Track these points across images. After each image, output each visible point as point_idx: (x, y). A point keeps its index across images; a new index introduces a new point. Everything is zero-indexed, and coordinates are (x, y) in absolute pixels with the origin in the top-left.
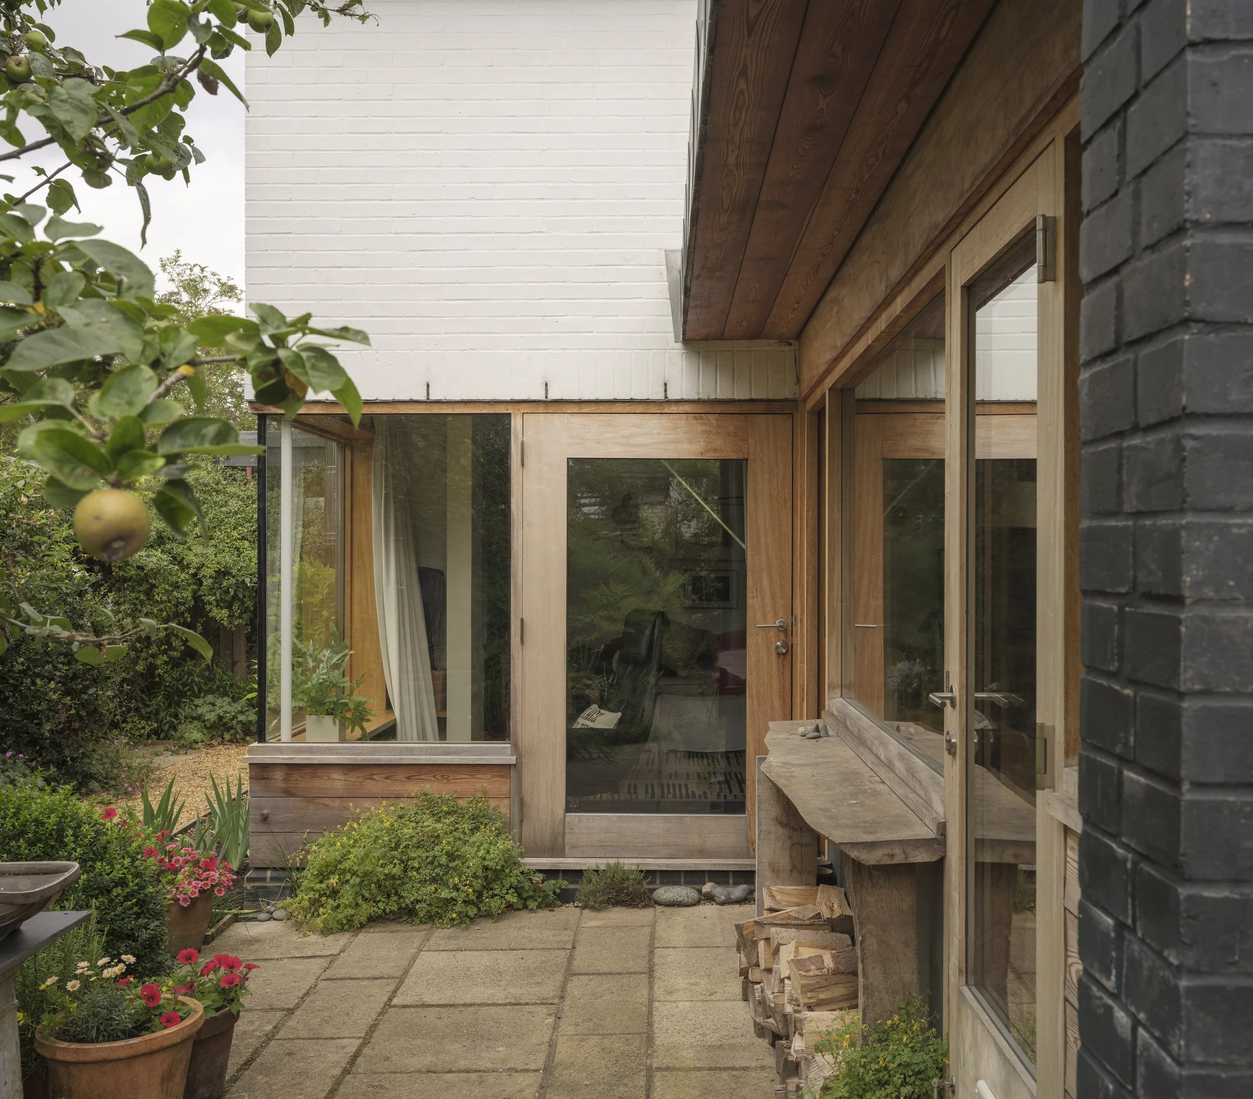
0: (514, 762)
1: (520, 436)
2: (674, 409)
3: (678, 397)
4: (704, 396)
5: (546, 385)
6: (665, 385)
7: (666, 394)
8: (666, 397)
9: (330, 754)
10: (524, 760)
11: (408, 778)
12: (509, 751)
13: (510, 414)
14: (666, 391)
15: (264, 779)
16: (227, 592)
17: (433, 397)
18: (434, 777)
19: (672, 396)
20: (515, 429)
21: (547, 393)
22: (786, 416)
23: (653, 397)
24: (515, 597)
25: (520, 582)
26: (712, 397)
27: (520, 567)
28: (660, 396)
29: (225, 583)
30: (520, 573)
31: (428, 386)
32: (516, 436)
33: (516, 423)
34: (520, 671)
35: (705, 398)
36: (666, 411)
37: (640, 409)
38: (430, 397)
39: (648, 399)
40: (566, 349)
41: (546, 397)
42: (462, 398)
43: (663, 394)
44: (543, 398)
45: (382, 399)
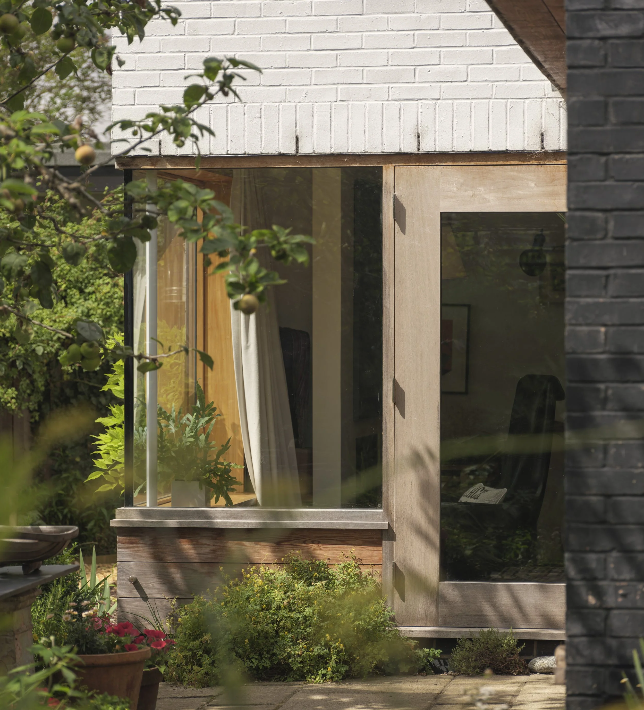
0: (386, 528)
1: (392, 189)
2: (551, 160)
3: (555, 149)
5: (418, 137)
6: (542, 135)
7: (543, 145)
8: (543, 148)
9: (199, 518)
10: (396, 525)
12: (381, 517)
13: (381, 168)
14: (542, 141)
15: (132, 543)
16: (13, 364)
17: (302, 151)
18: (304, 542)
19: (549, 147)
20: (386, 183)
21: (419, 145)
23: (527, 149)
24: (387, 356)
25: (392, 342)
27: (392, 326)
28: (537, 148)
29: (11, 354)
30: (392, 331)
31: (297, 139)
32: (388, 190)
33: (388, 177)
34: (392, 434)
36: (543, 163)
37: (516, 160)
38: (299, 151)
39: (524, 150)
40: (439, 99)
41: (419, 149)
42: (332, 151)
43: (540, 145)
44: (415, 151)
45: (250, 153)
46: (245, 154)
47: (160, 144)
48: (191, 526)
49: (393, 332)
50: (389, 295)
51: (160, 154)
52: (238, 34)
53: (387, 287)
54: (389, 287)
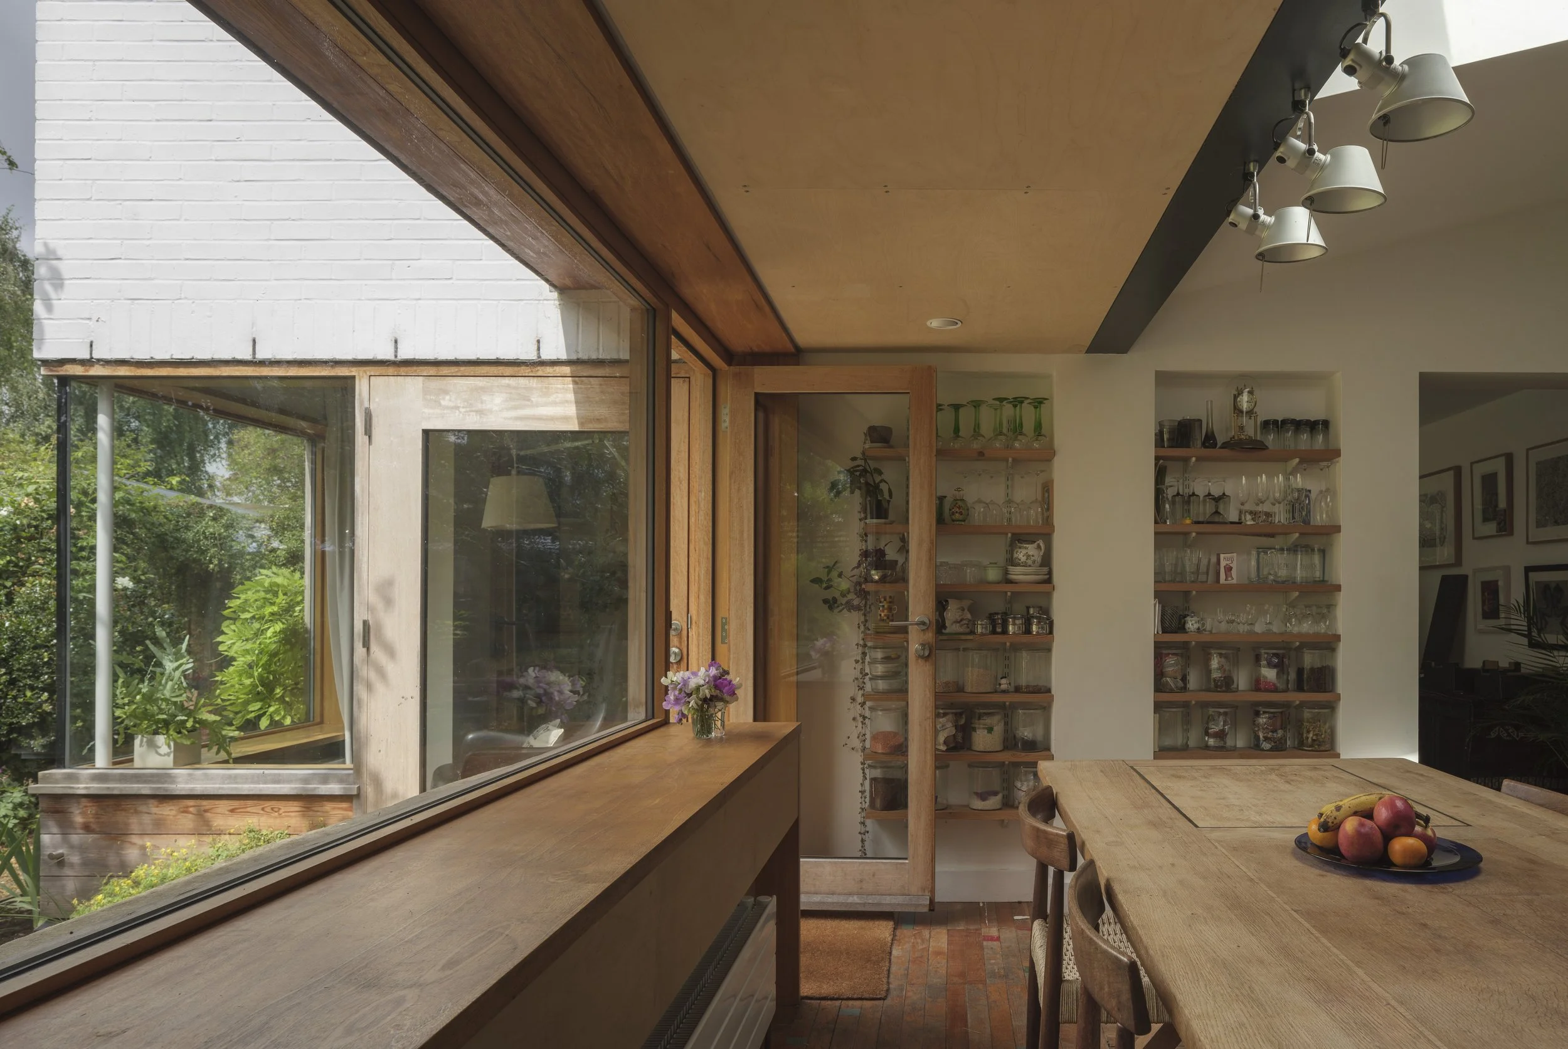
0: (355, 792)
1: (366, 400)
2: (549, 370)
3: (553, 357)
4: (583, 356)
5: (396, 342)
6: (538, 342)
7: (539, 353)
8: (539, 357)
10: (369, 789)
11: (232, 811)
12: (350, 779)
13: (354, 377)
14: (539, 349)
15: (57, 812)
17: (261, 355)
18: (263, 809)
19: (546, 355)
20: (360, 395)
21: (396, 351)
22: (682, 380)
23: (523, 357)
24: (359, 594)
25: (365, 577)
26: (594, 357)
27: (365, 559)
28: (533, 356)
31: (254, 343)
32: (362, 403)
33: (362, 387)
35: (585, 357)
36: (539, 373)
37: (509, 370)
38: (257, 356)
39: (518, 359)
40: (420, 299)
41: (396, 356)
42: (294, 357)
43: (535, 353)
44: (392, 358)
45: (199, 358)
46: (193, 358)
47: (91, 346)
48: (124, 792)
49: (366, 567)
50: (362, 523)
51: (92, 358)
52: (186, 220)
53: (360, 515)
54: (362, 514)
